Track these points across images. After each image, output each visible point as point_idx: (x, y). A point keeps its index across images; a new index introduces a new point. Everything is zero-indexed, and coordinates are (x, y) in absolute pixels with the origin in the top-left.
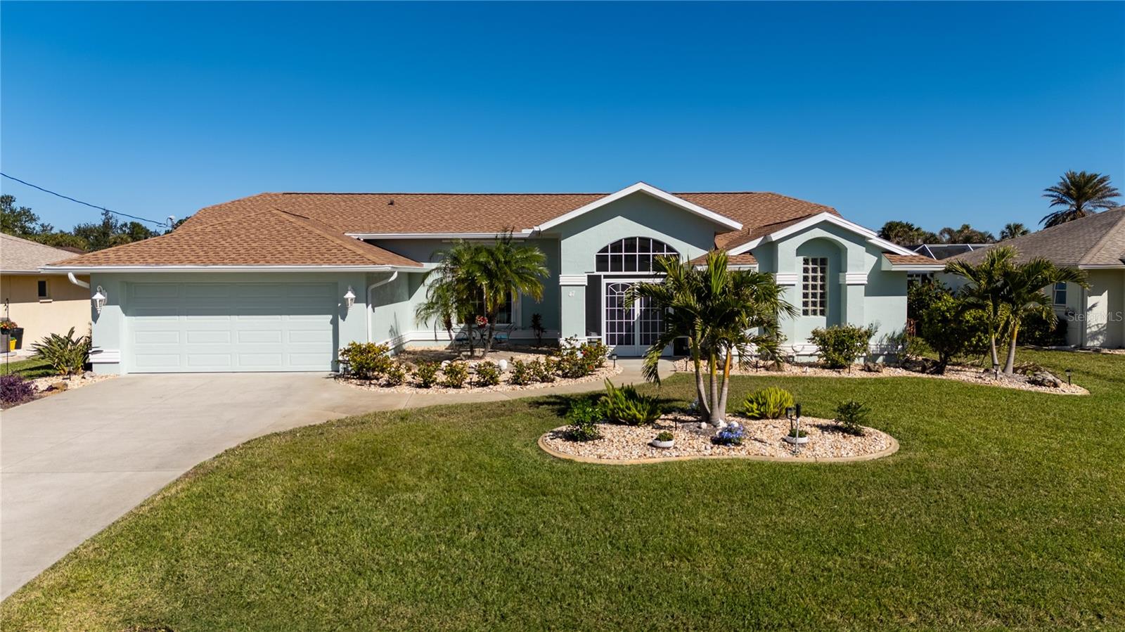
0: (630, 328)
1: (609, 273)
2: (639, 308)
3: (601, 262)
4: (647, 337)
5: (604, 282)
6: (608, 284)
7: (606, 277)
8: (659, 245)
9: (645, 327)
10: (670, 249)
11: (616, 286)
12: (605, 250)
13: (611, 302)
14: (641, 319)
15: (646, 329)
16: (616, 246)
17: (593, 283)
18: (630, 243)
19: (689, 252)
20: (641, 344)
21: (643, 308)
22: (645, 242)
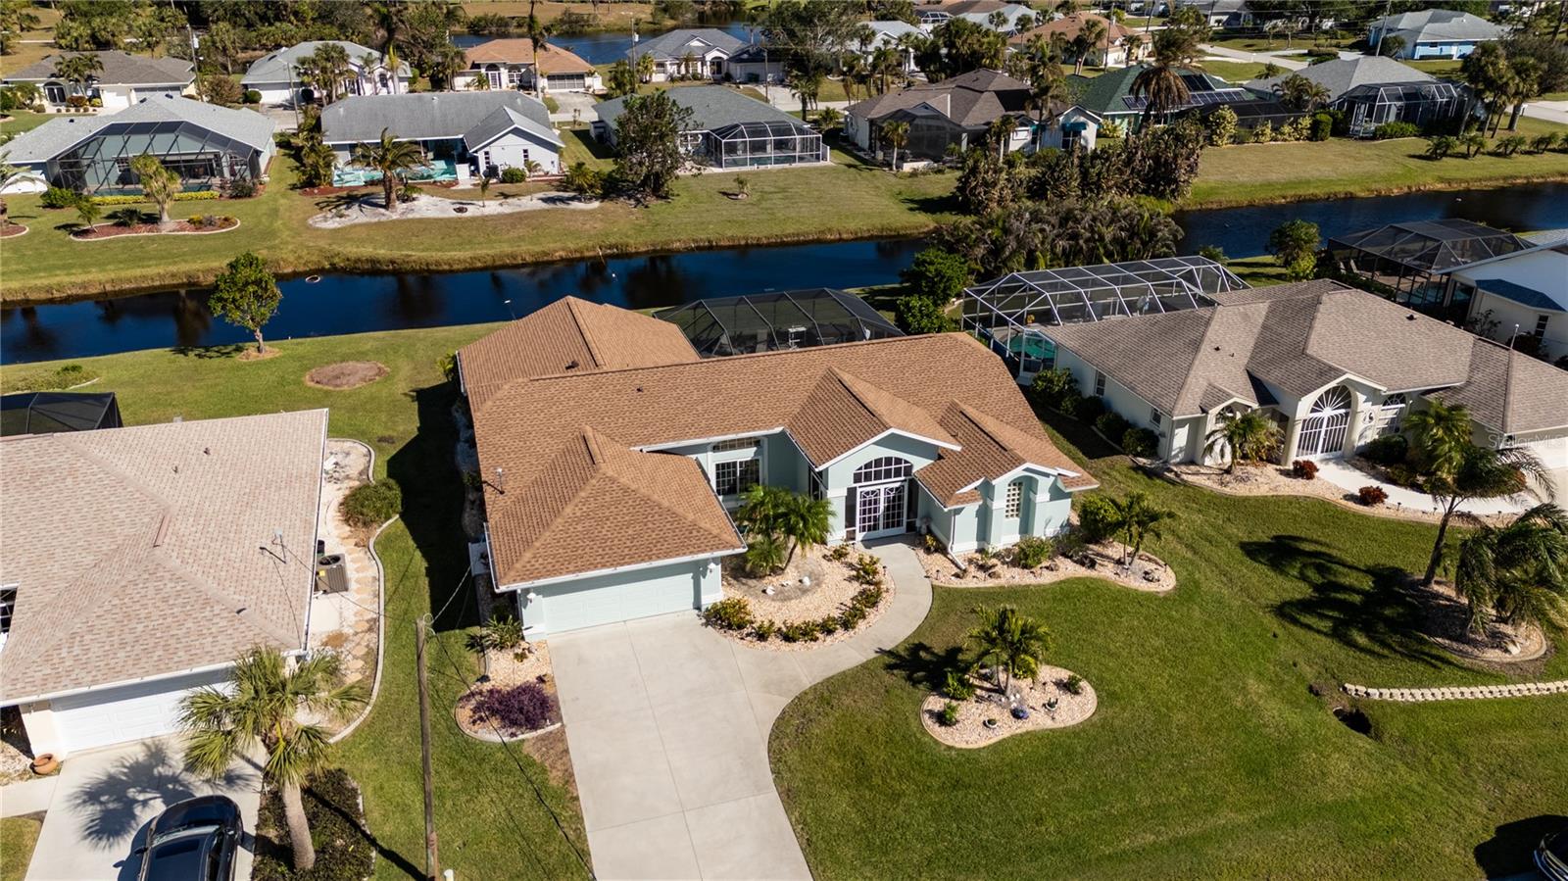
0: (876, 519)
1: (863, 484)
2: (883, 505)
3: (857, 478)
4: (888, 523)
5: (859, 491)
6: (861, 492)
7: (860, 486)
8: (898, 461)
9: (887, 517)
10: (906, 462)
11: (868, 493)
12: (860, 469)
13: (864, 503)
14: (884, 512)
15: (888, 518)
16: (867, 466)
17: (852, 492)
18: (878, 462)
19: (919, 463)
20: (884, 528)
21: (886, 504)
22: (888, 461)
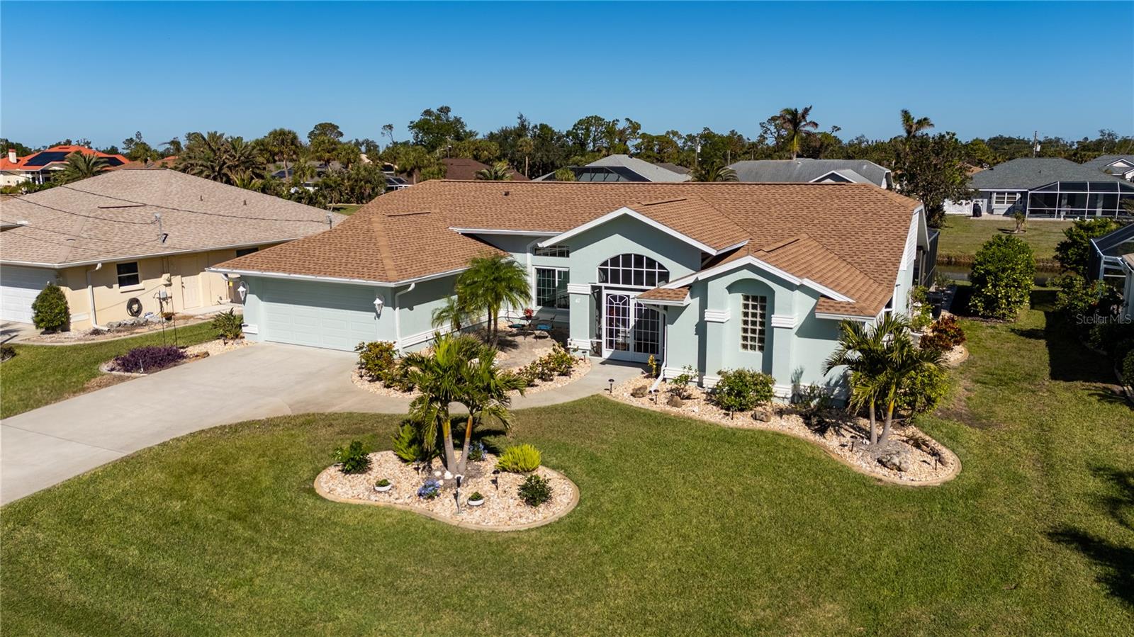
0: (625, 335)
1: (609, 285)
2: (634, 319)
3: (603, 274)
4: (639, 345)
5: (605, 292)
6: (608, 295)
7: (606, 288)
8: (651, 263)
9: (638, 336)
10: (661, 266)
11: (614, 297)
12: (605, 263)
13: (610, 310)
14: (635, 328)
15: (639, 338)
16: (615, 261)
18: (627, 257)
20: (635, 351)
21: (637, 319)
22: (639, 259)
